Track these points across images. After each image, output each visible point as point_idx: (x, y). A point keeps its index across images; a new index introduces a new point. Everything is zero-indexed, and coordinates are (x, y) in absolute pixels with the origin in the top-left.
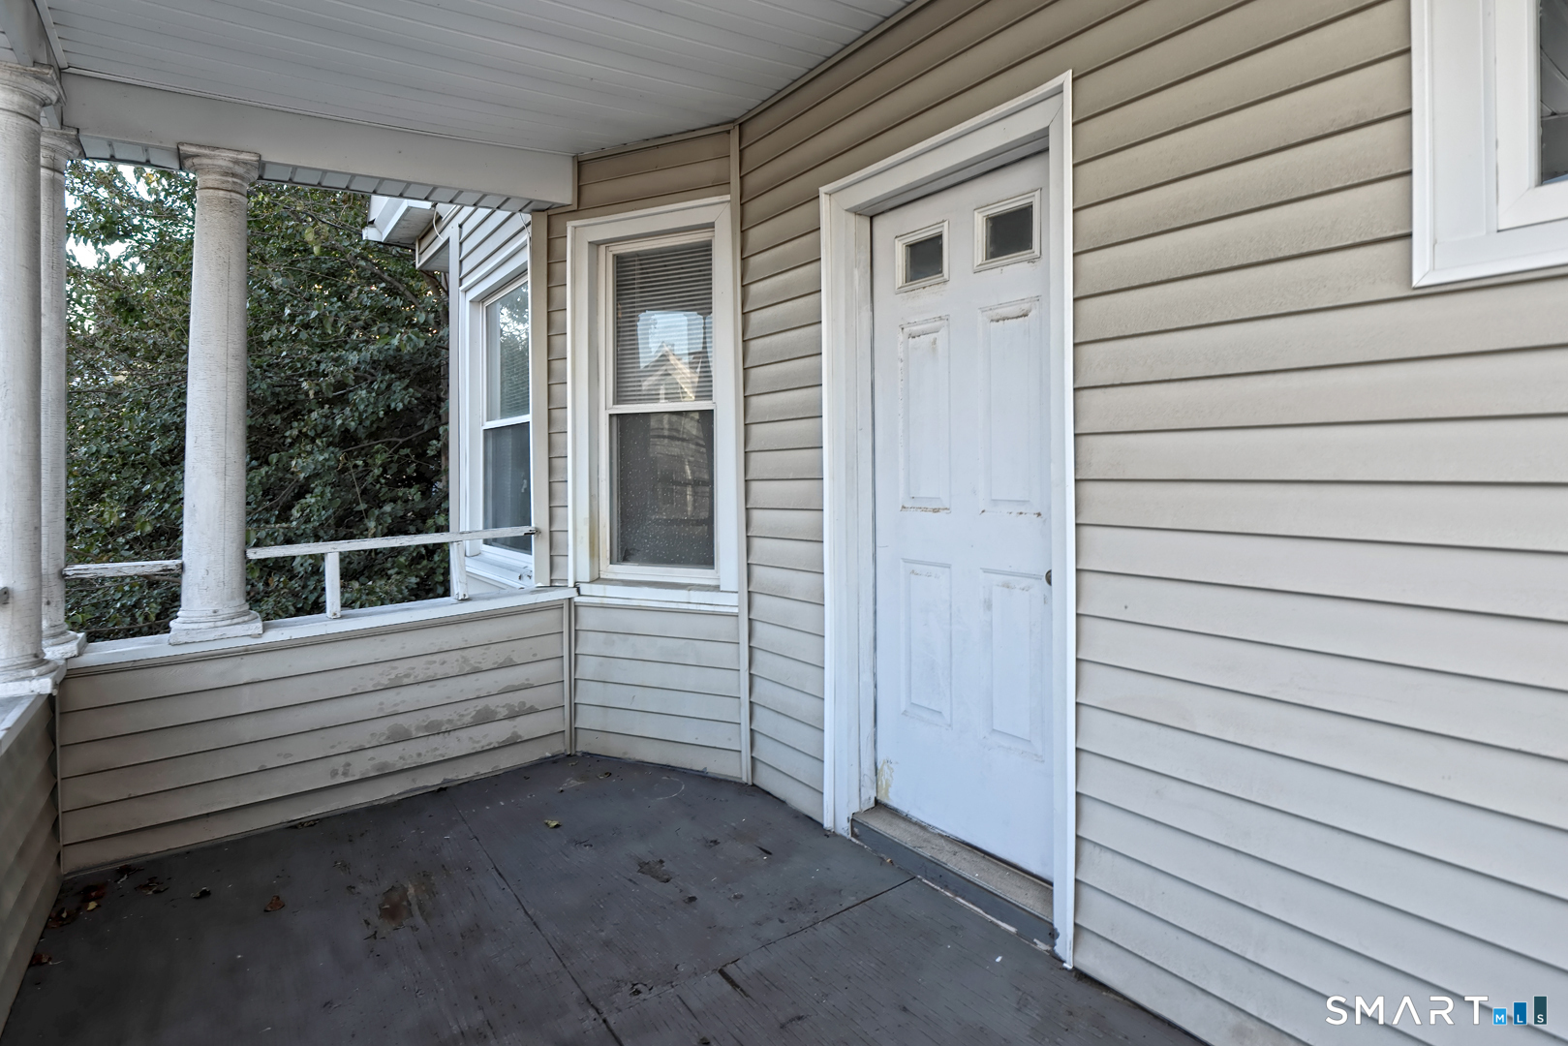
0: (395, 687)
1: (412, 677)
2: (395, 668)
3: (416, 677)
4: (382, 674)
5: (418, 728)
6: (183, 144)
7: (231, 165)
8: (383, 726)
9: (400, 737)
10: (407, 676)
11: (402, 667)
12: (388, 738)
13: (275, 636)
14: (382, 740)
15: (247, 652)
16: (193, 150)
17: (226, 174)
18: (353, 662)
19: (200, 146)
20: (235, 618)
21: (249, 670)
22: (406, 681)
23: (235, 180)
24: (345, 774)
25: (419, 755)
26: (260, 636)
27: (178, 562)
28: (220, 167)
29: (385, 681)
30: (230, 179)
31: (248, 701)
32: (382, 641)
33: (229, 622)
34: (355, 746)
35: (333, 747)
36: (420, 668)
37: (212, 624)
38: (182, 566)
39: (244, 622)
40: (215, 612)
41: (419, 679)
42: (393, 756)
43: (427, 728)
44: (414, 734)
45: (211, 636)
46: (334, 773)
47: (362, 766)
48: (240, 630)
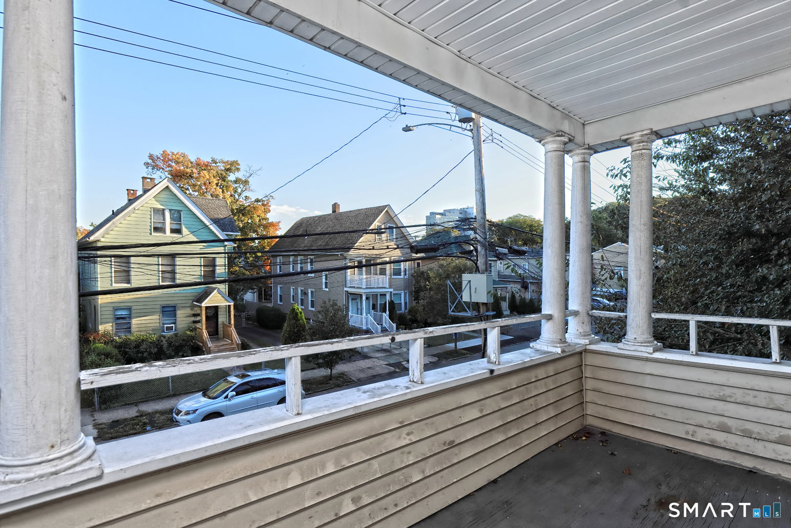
0: (722, 399)
1: (733, 398)
2: (724, 390)
3: (736, 399)
4: (715, 391)
5: (737, 429)
6: (621, 136)
7: (640, 138)
8: (716, 420)
9: (724, 429)
10: (729, 396)
11: (728, 391)
12: (718, 427)
13: (658, 355)
14: (714, 427)
15: (647, 360)
16: (626, 137)
17: (639, 143)
18: (698, 379)
19: (628, 134)
20: (643, 343)
21: (649, 368)
22: (728, 399)
23: (644, 144)
24: (692, 435)
25: (737, 444)
26: (651, 354)
27: (625, 314)
28: (636, 140)
29: (717, 395)
30: (641, 144)
31: (648, 382)
32: (715, 373)
33: (639, 344)
34: (699, 424)
35: (687, 419)
36: (739, 395)
37: (633, 344)
38: (626, 317)
39: (647, 346)
40: (635, 338)
41: (738, 401)
42: (720, 437)
43: (742, 431)
44: (734, 431)
45: (632, 349)
46: (687, 433)
47: (702, 435)
48: (643, 349)
